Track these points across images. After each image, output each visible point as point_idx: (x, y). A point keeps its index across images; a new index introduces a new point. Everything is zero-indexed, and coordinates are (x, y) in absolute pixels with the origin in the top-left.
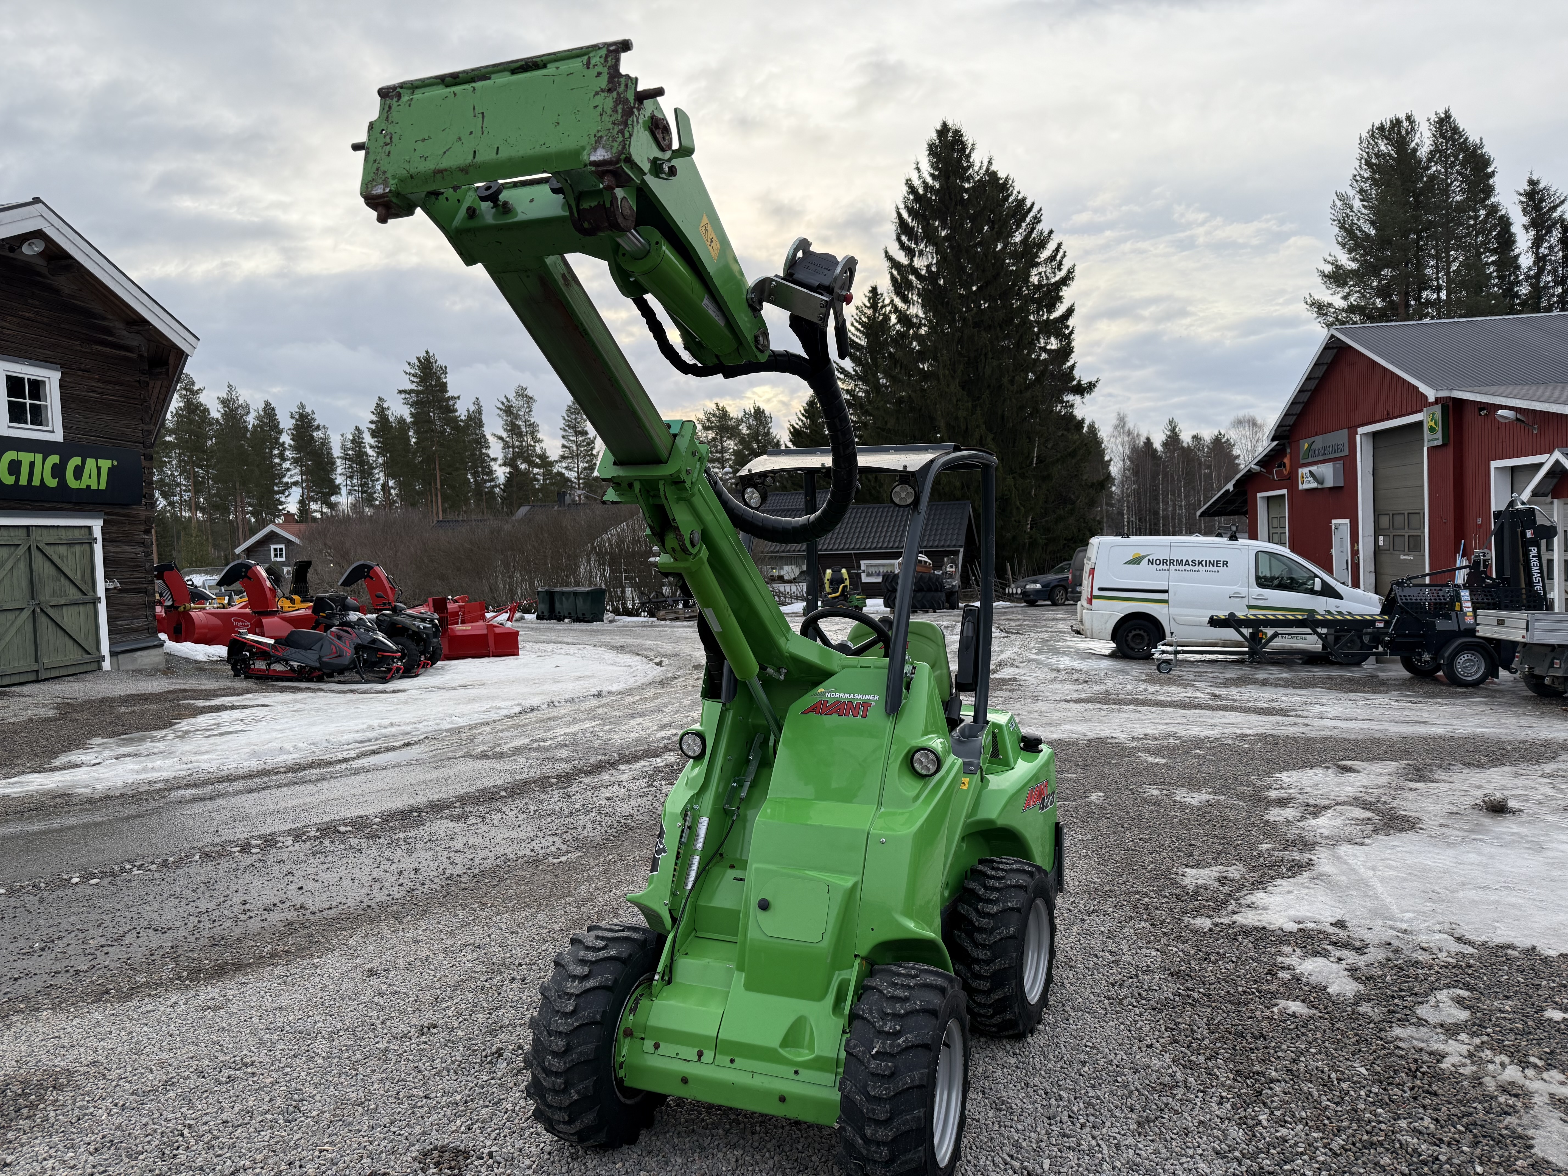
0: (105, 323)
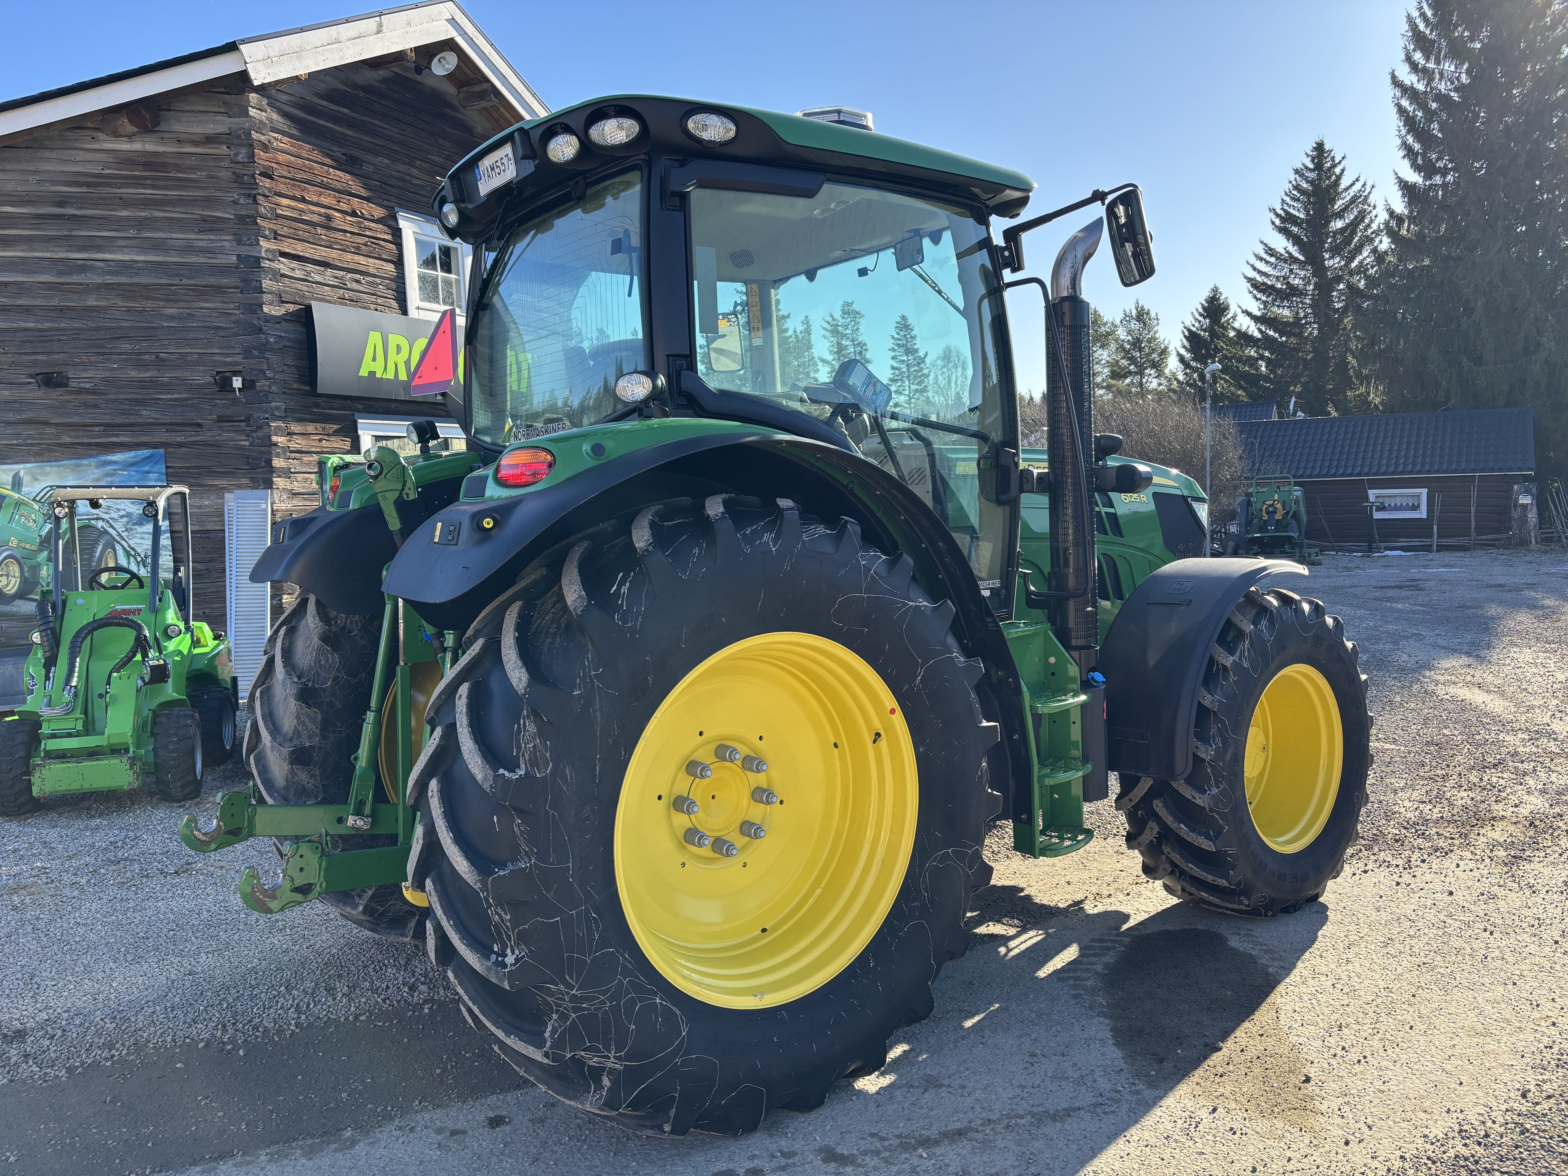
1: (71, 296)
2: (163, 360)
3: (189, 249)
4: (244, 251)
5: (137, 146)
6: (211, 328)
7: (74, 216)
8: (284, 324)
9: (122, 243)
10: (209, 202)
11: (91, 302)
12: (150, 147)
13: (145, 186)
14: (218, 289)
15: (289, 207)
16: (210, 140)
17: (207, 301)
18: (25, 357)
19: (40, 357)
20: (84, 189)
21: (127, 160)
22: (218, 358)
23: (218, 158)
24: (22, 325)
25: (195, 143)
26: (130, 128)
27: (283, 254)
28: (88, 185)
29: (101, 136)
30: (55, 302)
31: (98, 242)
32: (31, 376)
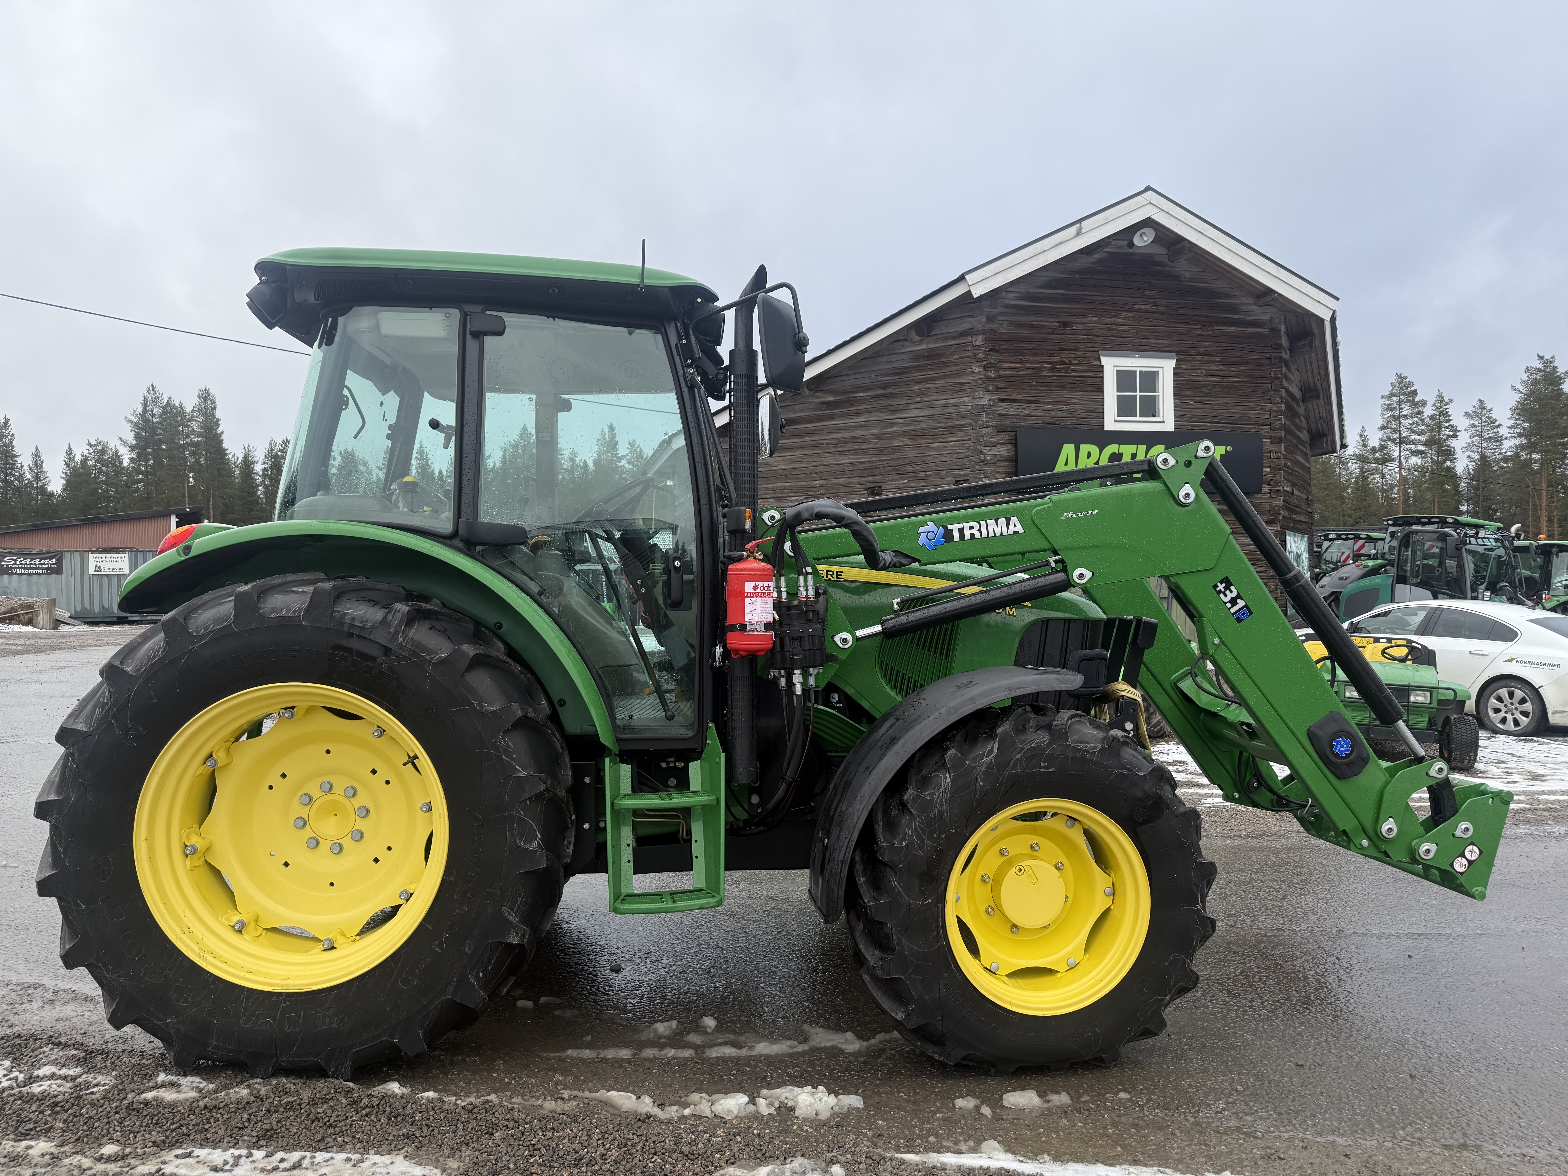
0: (1231, 301)
1: (886, 441)
2: (929, 475)
3: (947, 405)
4: (976, 402)
5: (924, 346)
6: (954, 453)
7: (891, 394)
8: (999, 446)
9: (912, 406)
10: (959, 374)
11: (896, 443)
12: (931, 346)
13: (926, 370)
14: (959, 428)
15: (1010, 368)
16: (963, 334)
17: (953, 437)
18: (863, 479)
19: (870, 479)
20: (897, 377)
21: (918, 356)
22: (957, 472)
23: (964, 345)
24: (863, 460)
25: (954, 338)
26: (917, 338)
27: (1002, 400)
28: (898, 374)
29: (906, 343)
30: (879, 446)
31: (901, 407)
32: (866, 489)
